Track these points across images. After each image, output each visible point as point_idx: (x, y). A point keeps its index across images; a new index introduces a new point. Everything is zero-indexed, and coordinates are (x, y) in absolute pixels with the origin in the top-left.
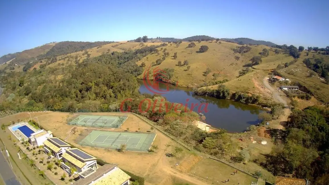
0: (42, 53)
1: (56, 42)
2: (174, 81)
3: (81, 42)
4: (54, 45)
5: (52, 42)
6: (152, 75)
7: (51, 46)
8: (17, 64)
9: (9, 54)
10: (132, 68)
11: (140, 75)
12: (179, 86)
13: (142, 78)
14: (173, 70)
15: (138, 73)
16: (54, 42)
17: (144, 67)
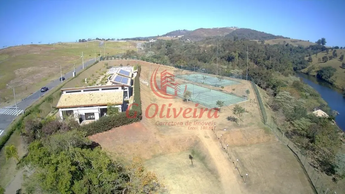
0: (220, 35)
1: (237, 27)
2: (332, 81)
3: (263, 32)
4: (235, 30)
5: (233, 26)
6: (315, 71)
7: (231, 30)
8: (189, 39)
9: (184, 30)
10: (298, 60)
11: (304, 68)
12: (335, 87)
13: (305, 72)
14: (335, 70)
15: (303, 65)
16: (235, 27)
17: (311, 62)
